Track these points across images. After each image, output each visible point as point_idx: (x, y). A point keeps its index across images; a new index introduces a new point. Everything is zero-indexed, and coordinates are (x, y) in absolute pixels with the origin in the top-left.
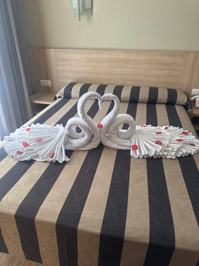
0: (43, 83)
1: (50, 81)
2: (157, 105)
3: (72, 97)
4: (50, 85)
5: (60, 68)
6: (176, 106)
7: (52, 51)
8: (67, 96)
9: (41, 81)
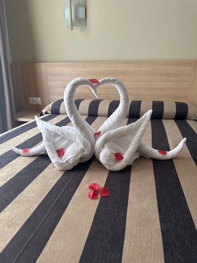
0: (32, 100)
1: (40, 99)
3: (61, 112)
4: (40, 102)
5: (51, 84)
6: (187, 121)
7: (43, 65)
8: (56, 112)
9: (30, 98)
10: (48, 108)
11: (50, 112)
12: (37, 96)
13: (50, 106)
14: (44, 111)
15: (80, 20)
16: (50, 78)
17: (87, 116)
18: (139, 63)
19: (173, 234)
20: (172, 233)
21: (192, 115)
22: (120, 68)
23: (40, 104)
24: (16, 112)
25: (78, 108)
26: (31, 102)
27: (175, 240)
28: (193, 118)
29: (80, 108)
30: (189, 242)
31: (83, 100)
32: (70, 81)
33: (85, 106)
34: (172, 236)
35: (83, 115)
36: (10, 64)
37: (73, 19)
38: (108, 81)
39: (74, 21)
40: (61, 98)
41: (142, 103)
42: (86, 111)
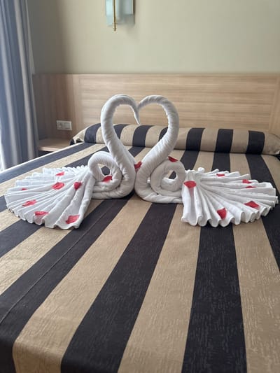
0: (61, 124)
1: (70, 122)
2: (230, 154)
3: (97, 141)
4: (71, 127)
5: (85, 102)
6: (262, 156)
7: (75, 77)
8: (90, 140)
9: (58, 122)
10: (80, 135)
11: (83, 140)
12: (67, 119)
13: (83, 132)
14: (75, 138)
15: (126, 17)
16: (84, 94)
17: (131, 147)
18: (203, 76)
19: (207, 330)
20: (205, 328)
21: (270, 149)
22: (178, 83)
23: (71, 129)
24: (40, 139)
25: (119, 137)
26: (59, 127)
27: (206, 340)
28: (271, 153)
29: (122, 135)
30: (227, 345)
31: (126, 125)
32: (108, 99)
33: (128, 133)
34: (205, 332)
35: (126, 145)
36: (33, 76)
37: (117, 15)
38: (152, 100)
39: (117, 18)
40: (98, 122)
41: (204, 131)
42: (130, 140)
